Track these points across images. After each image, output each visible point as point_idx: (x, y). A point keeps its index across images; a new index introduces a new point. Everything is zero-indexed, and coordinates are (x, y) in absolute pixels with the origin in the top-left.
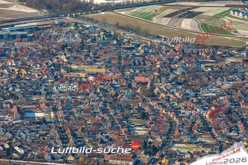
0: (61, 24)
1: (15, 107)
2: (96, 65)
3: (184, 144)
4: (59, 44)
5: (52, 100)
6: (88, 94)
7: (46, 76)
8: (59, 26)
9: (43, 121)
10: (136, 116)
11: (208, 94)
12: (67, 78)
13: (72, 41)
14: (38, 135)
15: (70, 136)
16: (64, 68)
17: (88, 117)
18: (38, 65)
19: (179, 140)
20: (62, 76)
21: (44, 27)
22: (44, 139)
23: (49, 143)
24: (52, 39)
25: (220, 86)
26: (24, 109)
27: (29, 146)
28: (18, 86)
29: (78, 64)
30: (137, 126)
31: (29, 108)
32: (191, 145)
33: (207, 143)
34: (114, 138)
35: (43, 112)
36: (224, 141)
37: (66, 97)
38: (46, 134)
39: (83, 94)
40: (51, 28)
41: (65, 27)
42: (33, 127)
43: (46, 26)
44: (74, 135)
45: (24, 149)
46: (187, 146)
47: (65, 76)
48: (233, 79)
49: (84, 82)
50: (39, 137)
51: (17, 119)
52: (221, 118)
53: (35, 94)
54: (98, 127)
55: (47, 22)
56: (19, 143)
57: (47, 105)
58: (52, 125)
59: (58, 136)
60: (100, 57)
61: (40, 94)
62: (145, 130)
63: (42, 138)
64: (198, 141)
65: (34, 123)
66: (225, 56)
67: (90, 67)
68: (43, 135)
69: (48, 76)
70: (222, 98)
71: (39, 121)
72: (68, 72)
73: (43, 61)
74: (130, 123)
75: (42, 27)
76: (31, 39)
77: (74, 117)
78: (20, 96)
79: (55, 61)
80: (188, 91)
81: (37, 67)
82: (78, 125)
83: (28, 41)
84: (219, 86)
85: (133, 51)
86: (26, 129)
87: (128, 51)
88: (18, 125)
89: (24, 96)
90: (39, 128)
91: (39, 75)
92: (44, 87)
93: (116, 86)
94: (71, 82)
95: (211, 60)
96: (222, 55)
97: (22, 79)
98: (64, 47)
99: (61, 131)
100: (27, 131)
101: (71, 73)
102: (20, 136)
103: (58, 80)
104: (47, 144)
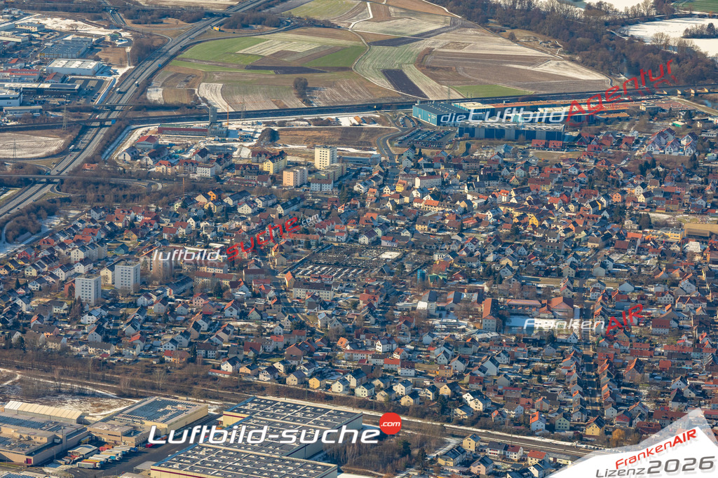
0: (654, 113)
1: (489, 301)
4: (635, 160)
5: (584, 290)
6: (675, 284)
7: (584, 233)
8: (646, 118)
9: (550, 339)
12: (634, 241)
13: (670, 153)
14: (527, 371)
15: (604, 379)
16: (632, 218)
17: (663, 336)
18: (572, 207)
20: (622, 237)
21: (611, 116)
22: (540, 380)
23: (551, 391)
24: (623, 146)
26: (510, 306)
27: (500, 394)
28: (509, 251)
29: (672, 211)
31: (523, 306)
34: (712, 390)
35: (555, 318)
37: (620, 285)
38: (550, 370)
39: (663, 282)
40: (627, 119)
41: (662, 119)
42: (521, 351)
43: (616, 115)
44: (617, 379)
45: (484, 399)
47: (631, 235)
49: (674, 254)
50: (530, 376)
51: (487, 330)
53: (548, 273)
54: (681, 362)
55: (621, 106)
56: (476, 387)
57: (569, 301)
58: (569, 349)
59: (575, 376)
61: (560, 274)
63: (535, 378)
65: (526, 341)
67: (698, 218)
68: (540, 372)
69: (589, 234)
71: (538, 337)
72: (640, 228)
73: (585, 197)
75: (605, 116)
76: (571, 144)
77: (628, 334)
78: (508, 275)
79: (617, 198)
81: (567, 210)
82: (631, 355)
83: (562, 148)
86: (502, 354)
88: (487, 345)
89: (517, 276)
90: (536, 353)
91: (567, 230)
92: (571, 259)
94: (641, 250)
97: (525, 236)
98: (646, 167)
99: (587, 364)
100: (504, 359)
101: (648, 230)
102: (483, 370)
103: (612, 244)
104: (543, 394)
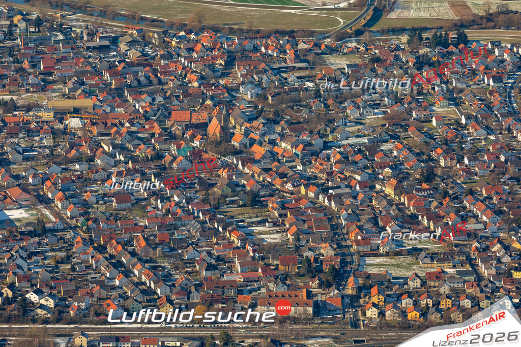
2: (54, 91)
3: (385, 257)
6: (91, 159)
10: (233, 202)
11: (348, 139)
14: (50, 262)
19: (369, 250)
22: (74, 269)
23: (92, 278)
25: (359, 119)
27: (51, 288)
29: (14, 92)
30: (253, 223)
32: (402, 258)
33: (430, 252)
34: (225, 255)
35: (21, 207)
36: (461, 242)
38: (68, 258)
42: (31, 245)
45: (52, 296)
46: (393, 260)
47: (9, 120)
48: (376, 102)
49: (62, 132)
52: (423, 192)
54: (170, 232)
56: (25, 285)
58: (69, 235)
59: (102, 261)
60: (52, 71)
62: (278, 232)
64: (408, 248)
65: (22, 233)
66: (320, 52)
67: (42, 95)
70: (385, 147)
71: (30, 229)
74: (232, 217)
77: (104, 213)
80: (306, 137)
84: (357, 119)
85: (112, 54)
86: (20, 250)
87: (99, 54)
90: (40, 244)
93: (139, 135)
94: (30, 132)
95: (298, 63)
96: (312, 50)
100: (22, 254)
101: (16, 113)
102: (20, 267)
